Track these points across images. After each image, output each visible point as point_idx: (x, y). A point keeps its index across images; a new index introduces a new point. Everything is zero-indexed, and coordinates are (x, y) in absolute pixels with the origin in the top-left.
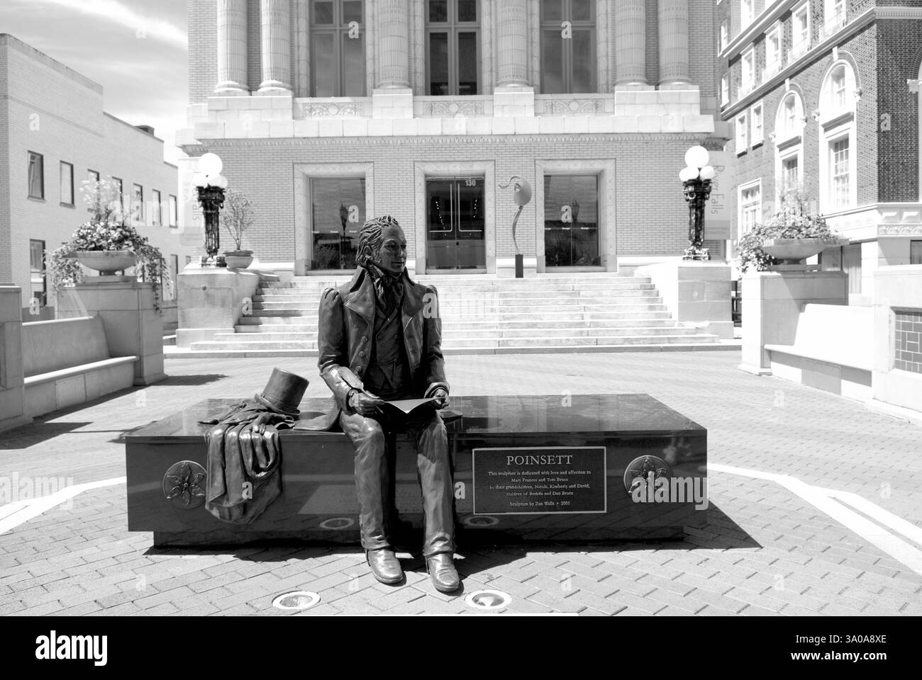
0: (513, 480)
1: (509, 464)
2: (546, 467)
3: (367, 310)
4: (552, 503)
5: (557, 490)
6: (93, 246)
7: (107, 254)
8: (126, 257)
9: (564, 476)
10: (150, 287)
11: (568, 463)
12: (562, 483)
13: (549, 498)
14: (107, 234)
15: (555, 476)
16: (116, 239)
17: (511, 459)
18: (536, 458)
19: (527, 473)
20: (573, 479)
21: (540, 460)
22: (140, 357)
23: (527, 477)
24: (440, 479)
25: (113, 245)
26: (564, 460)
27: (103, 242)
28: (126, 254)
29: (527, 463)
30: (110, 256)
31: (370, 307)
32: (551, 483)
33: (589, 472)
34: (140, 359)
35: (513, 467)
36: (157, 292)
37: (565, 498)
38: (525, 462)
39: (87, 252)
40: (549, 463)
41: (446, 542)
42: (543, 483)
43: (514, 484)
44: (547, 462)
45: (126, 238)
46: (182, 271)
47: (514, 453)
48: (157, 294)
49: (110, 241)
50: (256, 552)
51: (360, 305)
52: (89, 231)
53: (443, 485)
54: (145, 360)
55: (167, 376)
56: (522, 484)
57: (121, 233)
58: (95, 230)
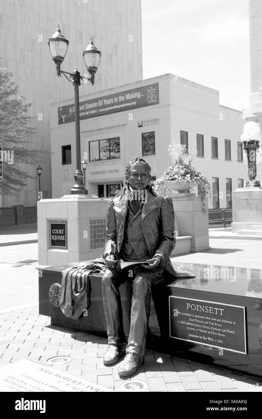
0: (190, 320)
1: (188, 309)
2: (208, 315)
3: (122, 211)
4: (212, 340)
5: (216, 331)
6: (171, 178)
7: (177, 182)
8: (185, 183)
9: (218, 323)
10: (200, 199)
11: (221, 314)
12: (218, 327)
13: (211, 336)
14: (178, 171)
15: (214, 322)
16: (183, 174)
17: (189, 305)
18: (203, 308)
19: (198, 316)
20: (225, 326)
21: (205, 310)
22: (194, 237)
23: (198, 319)
24: (137, 310)
25: (180, 177)
26: (219, 312)
27: (176, 176)
28: (186, 182)
29: (198, 310)
30: (179, 183)
31: (125, 209)
32: (212, 326)
33: (234, 323)
34: (194, 238)
35: (190, 311)
36: (204, 201)
37: (221, 338)
38: (196, 309)
39: (169, 181)
40: (210, 312)
41: (135, 348)
42: (206, 325)
43: (191, 322)
44: (209, 311)
45: (188, 173)
46: (235, 190)
47: (191, 302)
48: (204, 203)
49: (180, 175)
50: (80, 335)
51: (120, 208)
52: (170, 171)
53: (138, 314)
54: (196, 239)
55: (211, 248)
56: (195, 323)
57: (186, 171)
58: (173, 170)
